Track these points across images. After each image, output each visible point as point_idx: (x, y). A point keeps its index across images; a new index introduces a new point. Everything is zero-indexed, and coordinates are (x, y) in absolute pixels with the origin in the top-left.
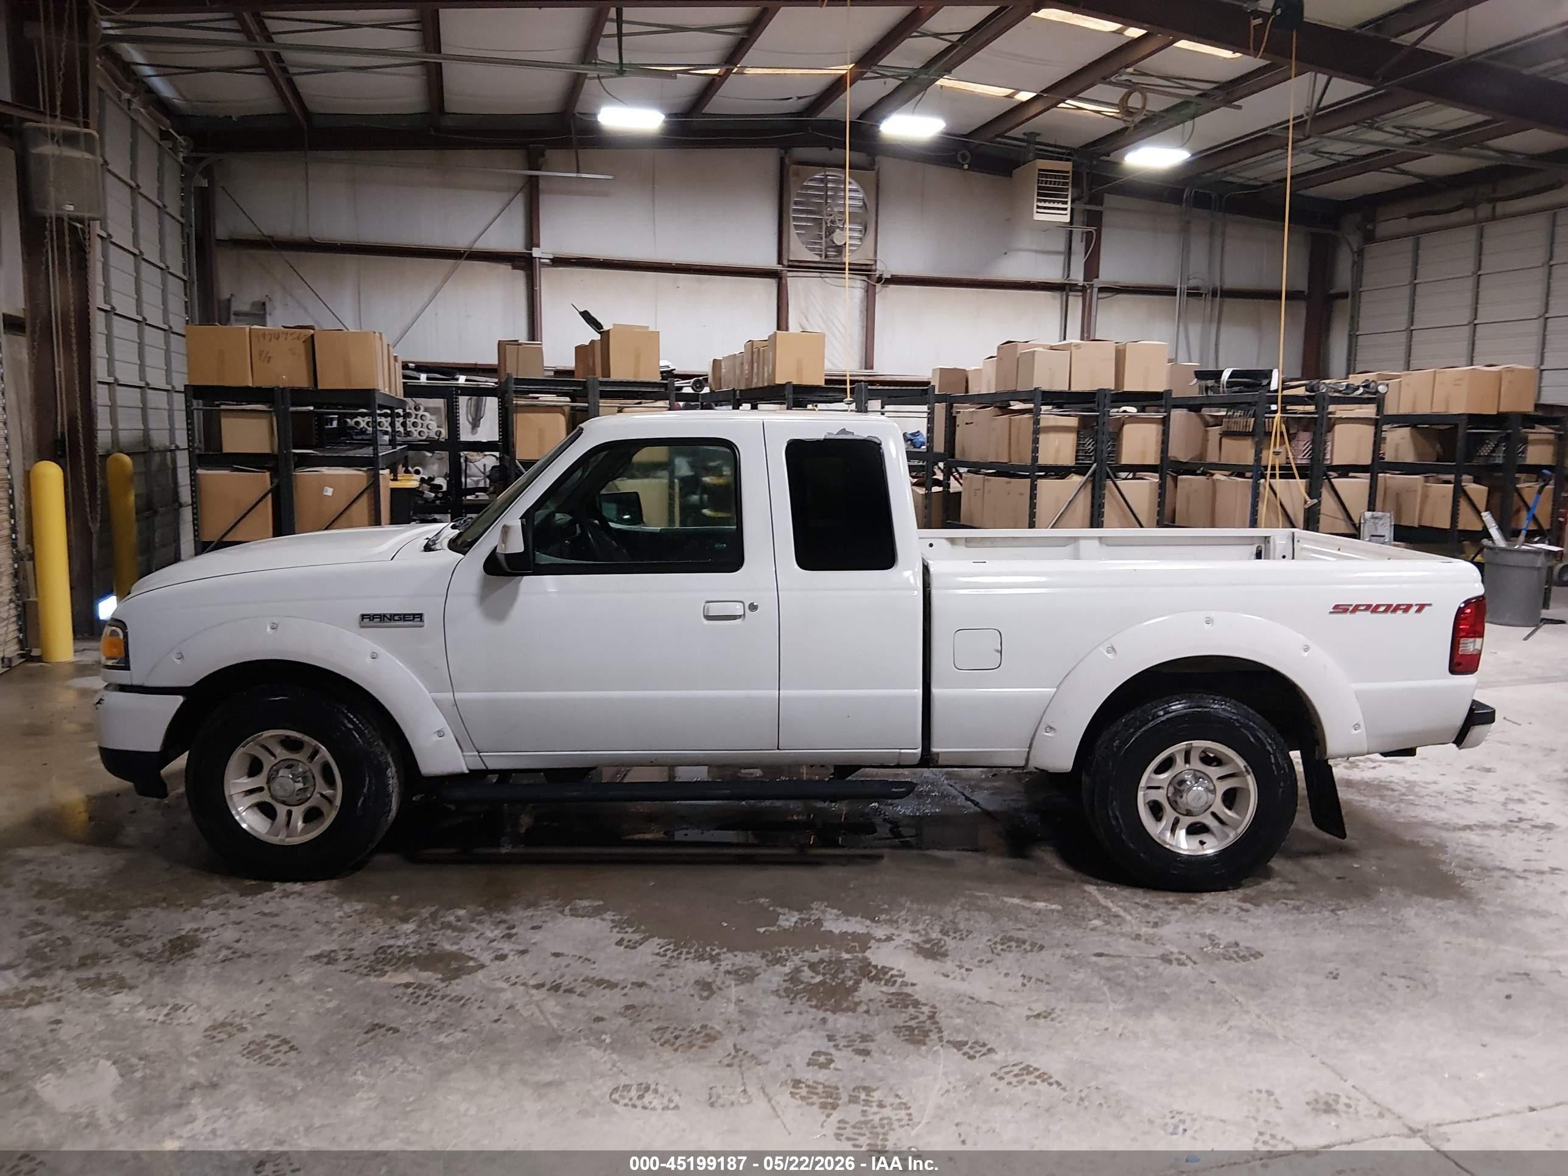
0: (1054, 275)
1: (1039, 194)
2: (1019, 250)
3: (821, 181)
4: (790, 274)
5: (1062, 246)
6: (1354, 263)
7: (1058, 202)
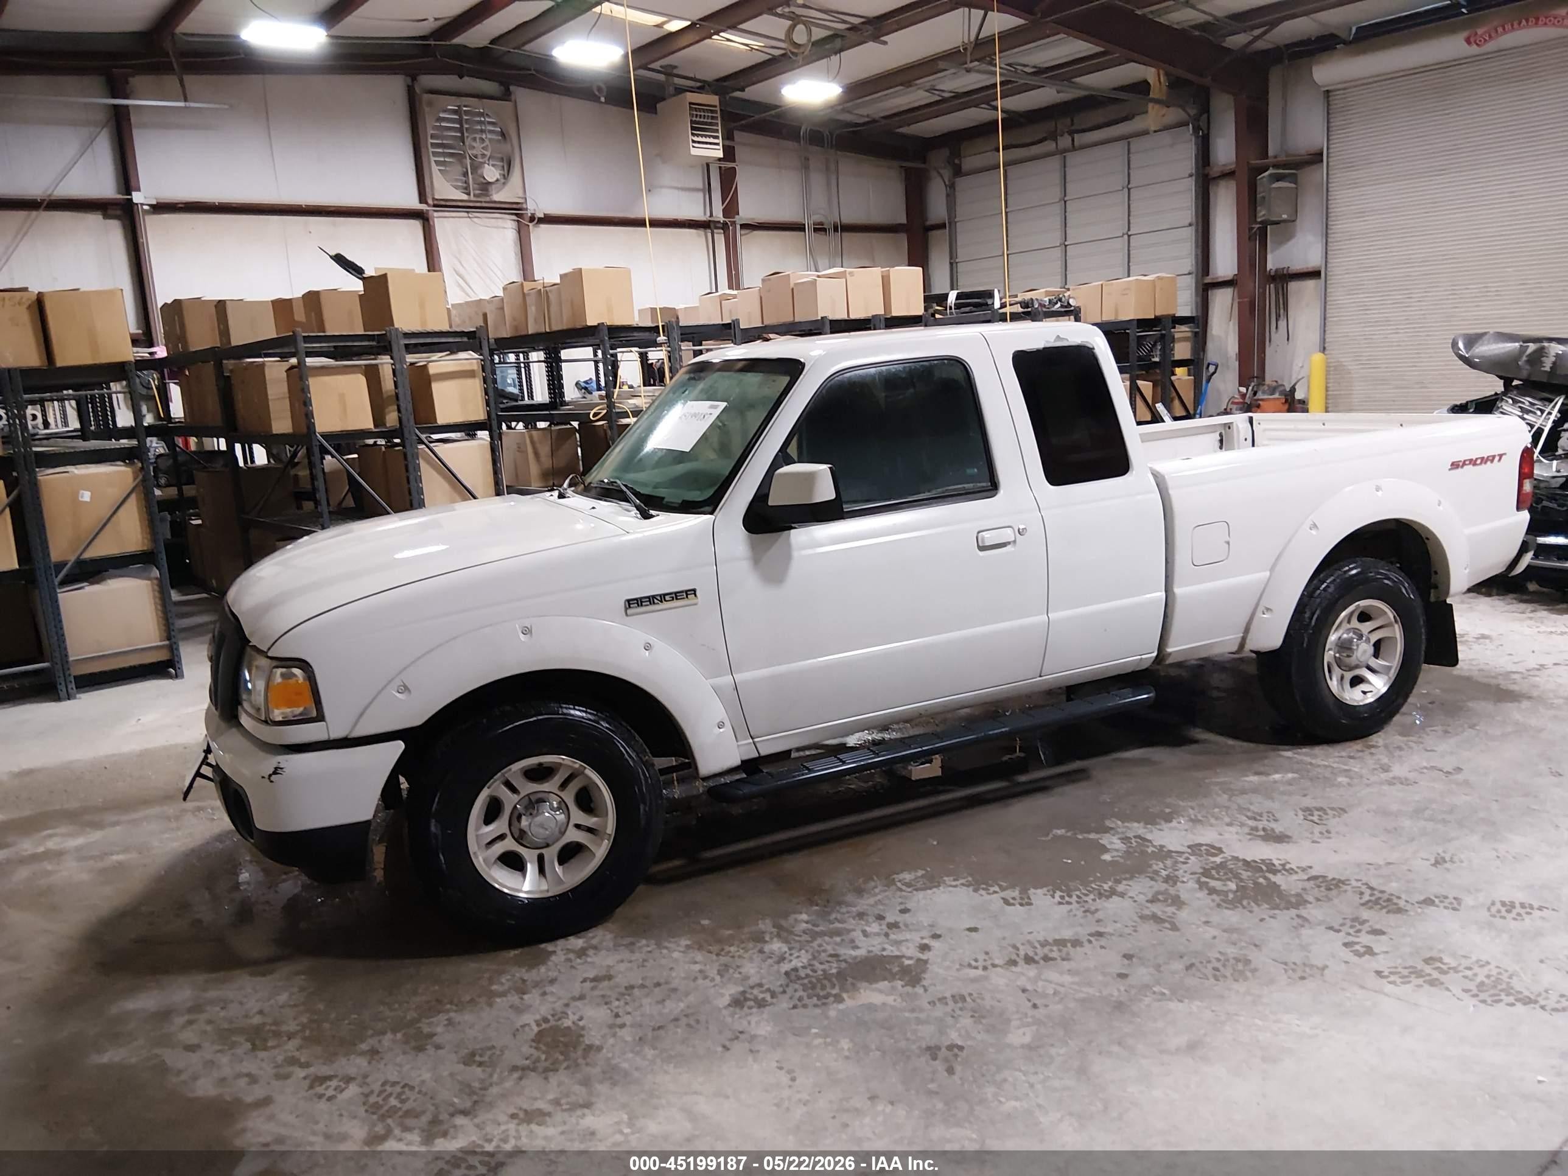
0: (696, 212)
1: (693, 128)
2: (662, 187)
3: (455, 112)
4: (436, 214)
5: (699, 183)
6: (948, 195)
7: (710, 136)
